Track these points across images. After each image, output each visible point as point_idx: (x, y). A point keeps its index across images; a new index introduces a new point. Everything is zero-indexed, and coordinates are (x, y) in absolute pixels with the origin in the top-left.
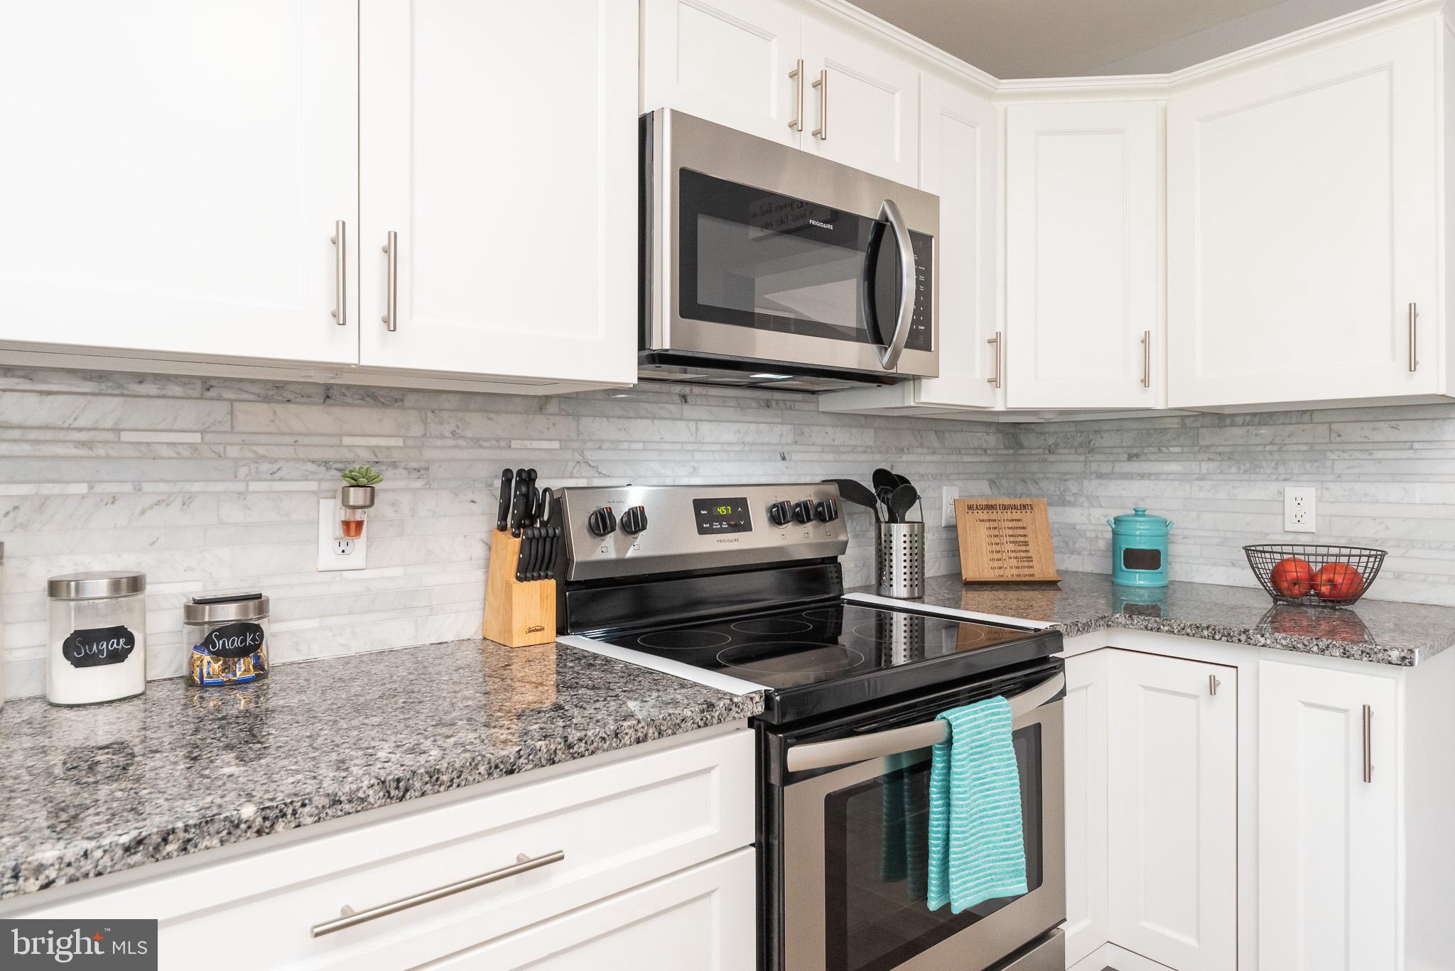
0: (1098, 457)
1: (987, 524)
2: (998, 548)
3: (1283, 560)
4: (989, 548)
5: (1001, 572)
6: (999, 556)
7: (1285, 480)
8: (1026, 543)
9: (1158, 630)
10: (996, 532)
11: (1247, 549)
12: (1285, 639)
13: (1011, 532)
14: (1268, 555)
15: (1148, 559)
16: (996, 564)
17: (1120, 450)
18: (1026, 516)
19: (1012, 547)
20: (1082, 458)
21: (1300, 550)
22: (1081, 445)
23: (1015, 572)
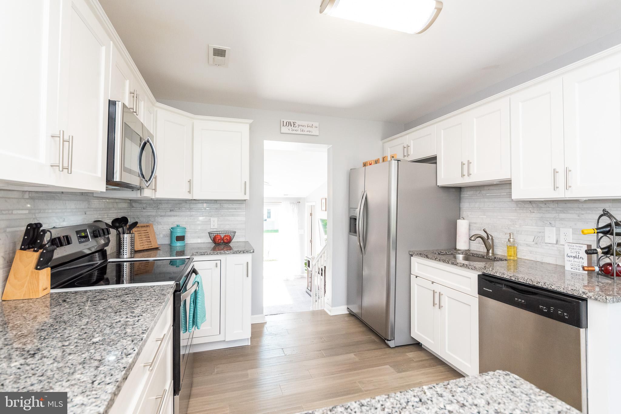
0: (160, 211)
1: (137, 232)
2: (141, 239)
3: (216, 235)
4: (139, 240)
5: (143, 247)
6: (142, 242)
7: (211, 216)
8: (149, 237)
9: (204, 254)
10: (140, 235)
11: (209, 233)
12: (232, 251)
13: (144, 234)
14: (212, 234)
15: (181, 238)
16: (142, 244)
17: (168, 209)
18: (148, 229)
19: (145, 239)
20: (155, 211)
21: (218, 232)
22: (155, 207)
23: (147, 246)
